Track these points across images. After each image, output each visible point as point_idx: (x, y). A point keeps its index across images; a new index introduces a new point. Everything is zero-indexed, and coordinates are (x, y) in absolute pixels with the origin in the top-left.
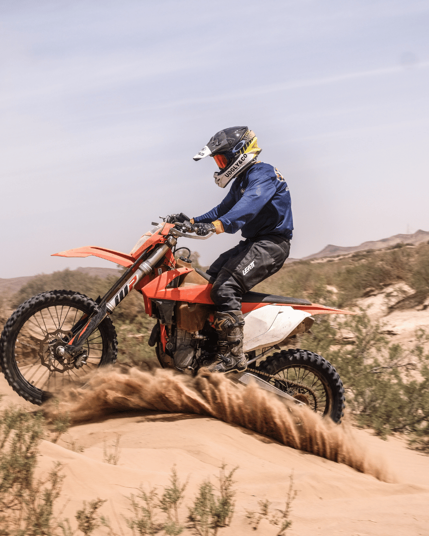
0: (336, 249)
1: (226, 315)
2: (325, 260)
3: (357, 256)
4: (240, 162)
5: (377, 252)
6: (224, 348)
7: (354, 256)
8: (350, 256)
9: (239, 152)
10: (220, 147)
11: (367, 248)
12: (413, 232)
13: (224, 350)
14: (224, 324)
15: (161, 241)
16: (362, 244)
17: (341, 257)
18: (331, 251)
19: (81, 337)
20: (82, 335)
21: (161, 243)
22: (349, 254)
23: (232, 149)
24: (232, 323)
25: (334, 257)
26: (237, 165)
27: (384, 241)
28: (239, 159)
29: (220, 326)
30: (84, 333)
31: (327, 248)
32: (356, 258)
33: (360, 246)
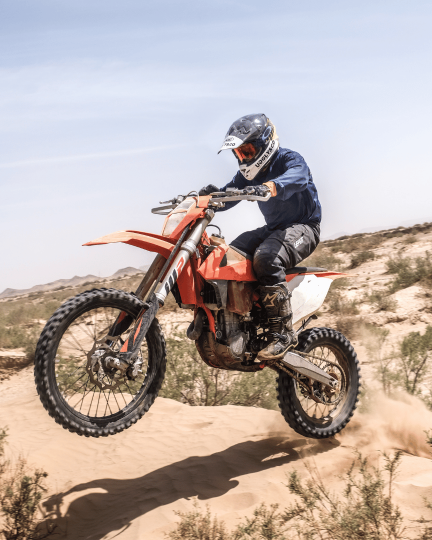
0: (13, 291)
1: (277, 288)
2: (6, 300)
3: (32, 296)
4: (270, 149)
5: (46, 293)
6: (278, 325)
7: (29, 296)
8: (27, 296)
9: (267, 139)
10: (250, 134)
11: (37, 290)
12: (71, 277)
13: (278, 327)
14: (277, 298)
15: (201, 215)
16: (34, 287)
17: (19, 297)
18: (9, 293)
19: (136, 340)
20: (137, 337)
21: (202, 217)
22: (24, 295)
23: (261, 136)
24: (284, 296)
25: (13, 297)
26: (268, 153)
27: (49, 284)
28: (269, 146)
29: (272, 301)
30: (139, 334)
31: (5, 291)
32: (32, 298)
33: (32, 289)
